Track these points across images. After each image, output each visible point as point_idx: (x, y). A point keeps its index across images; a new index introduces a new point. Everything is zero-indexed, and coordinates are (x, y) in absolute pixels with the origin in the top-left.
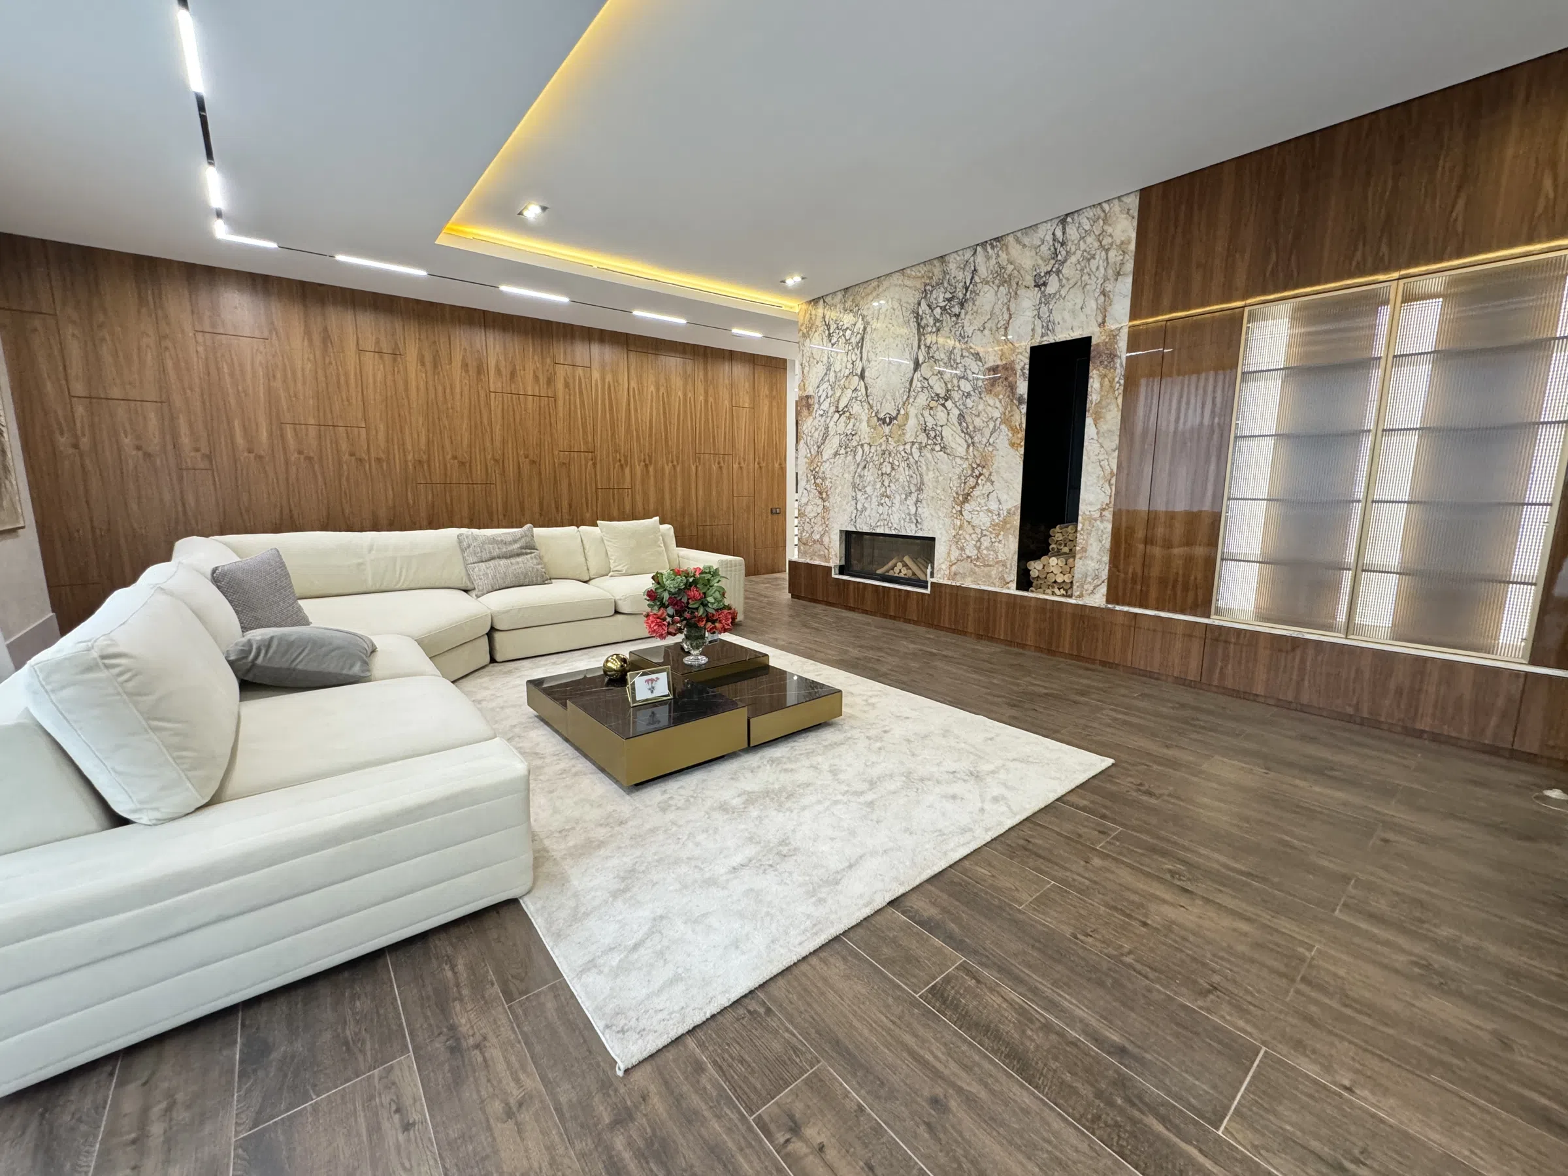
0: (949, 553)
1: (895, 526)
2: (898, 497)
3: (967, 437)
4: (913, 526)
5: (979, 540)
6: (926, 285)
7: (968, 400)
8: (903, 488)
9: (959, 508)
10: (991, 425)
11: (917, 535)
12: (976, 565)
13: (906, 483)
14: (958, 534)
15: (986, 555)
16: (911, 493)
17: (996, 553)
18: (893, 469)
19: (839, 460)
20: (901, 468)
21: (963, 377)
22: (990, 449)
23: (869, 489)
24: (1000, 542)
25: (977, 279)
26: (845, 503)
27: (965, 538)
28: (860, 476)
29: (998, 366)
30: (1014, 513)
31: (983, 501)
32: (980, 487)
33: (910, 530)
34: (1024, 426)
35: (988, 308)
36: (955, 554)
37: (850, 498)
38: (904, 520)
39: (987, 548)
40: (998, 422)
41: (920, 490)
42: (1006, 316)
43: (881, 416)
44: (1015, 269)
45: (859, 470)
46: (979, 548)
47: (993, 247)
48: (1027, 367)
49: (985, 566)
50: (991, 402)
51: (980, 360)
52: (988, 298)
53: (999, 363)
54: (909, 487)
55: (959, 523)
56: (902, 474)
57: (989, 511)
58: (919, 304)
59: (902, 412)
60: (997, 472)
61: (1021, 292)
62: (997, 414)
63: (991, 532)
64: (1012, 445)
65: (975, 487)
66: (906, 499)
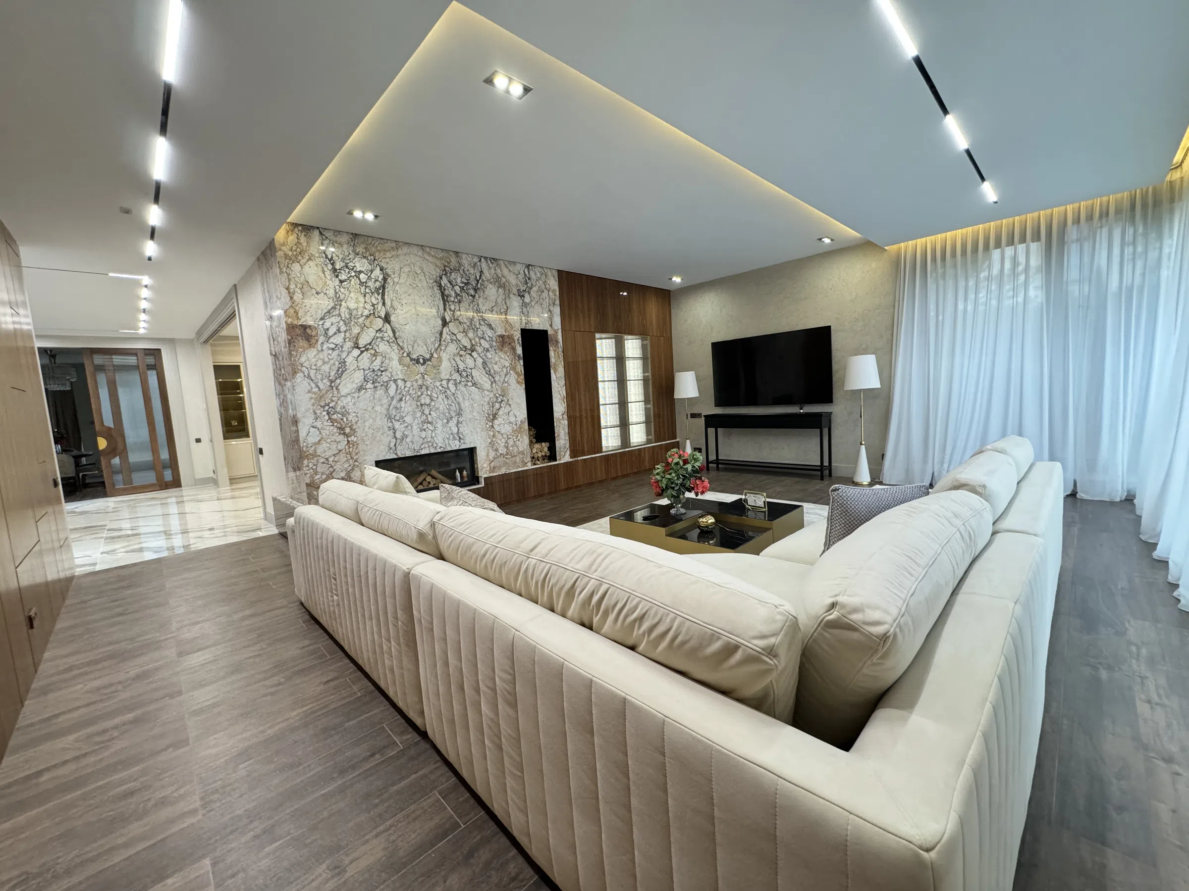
0: (488, 456)
1: (440, 445)
2: (440, 423)
3: (490, 377)
4: (457, 442)
5: (506, 442)
6: (445, 266)
7: (488, 353)
8: (444, 414)
9: (491, 424)
10: (505, 370)
11: (461, 448)
12: (506, 458)
13: (447, 411)
14: (492, 441)
15: (513, 450)
16: (451, 418)
17: (518, 447)
18: (432, 400)
19: (367, 395)
20: (440, 399)
21: (483, 338)
22: (506, 385)
23: (408, 419)
24: (519, 440)
25: (483, 277)
26: (379, 434)
27: (497, 442)
28: (396, 408)
29: (504, 335)
30: (525, 422)
31: (506, 418)
32: (503, 409)
33: (455, 445)
34: (523, 372)
35: (493, 298)
36: (492, 454)
37: (386, 429)
38: (448, 439)
39: (512, 446)
40: (508, 369)
41: (459, 414)
42: (505, 308)
43: (415, 356)
44: (506, 281)
45: (394, 402)
46: (508, 446)
47: (491, 262)
48: (520, 339)
49: (512, 457)
50: (503, 357)
51: (493, 329)
52: (492, 291)
53: (504, 333)
54: (449, 413)
55: (492, 434)
56: (441, 404)
57: (510, 423)
58: (441, 278)
59: (435, 355)
60: (512, 399)
61: (511, 296)
62: (507, 364)
63: (513, 436)
64: (518, 383)
65: (499, 409)
66: (448, 422)
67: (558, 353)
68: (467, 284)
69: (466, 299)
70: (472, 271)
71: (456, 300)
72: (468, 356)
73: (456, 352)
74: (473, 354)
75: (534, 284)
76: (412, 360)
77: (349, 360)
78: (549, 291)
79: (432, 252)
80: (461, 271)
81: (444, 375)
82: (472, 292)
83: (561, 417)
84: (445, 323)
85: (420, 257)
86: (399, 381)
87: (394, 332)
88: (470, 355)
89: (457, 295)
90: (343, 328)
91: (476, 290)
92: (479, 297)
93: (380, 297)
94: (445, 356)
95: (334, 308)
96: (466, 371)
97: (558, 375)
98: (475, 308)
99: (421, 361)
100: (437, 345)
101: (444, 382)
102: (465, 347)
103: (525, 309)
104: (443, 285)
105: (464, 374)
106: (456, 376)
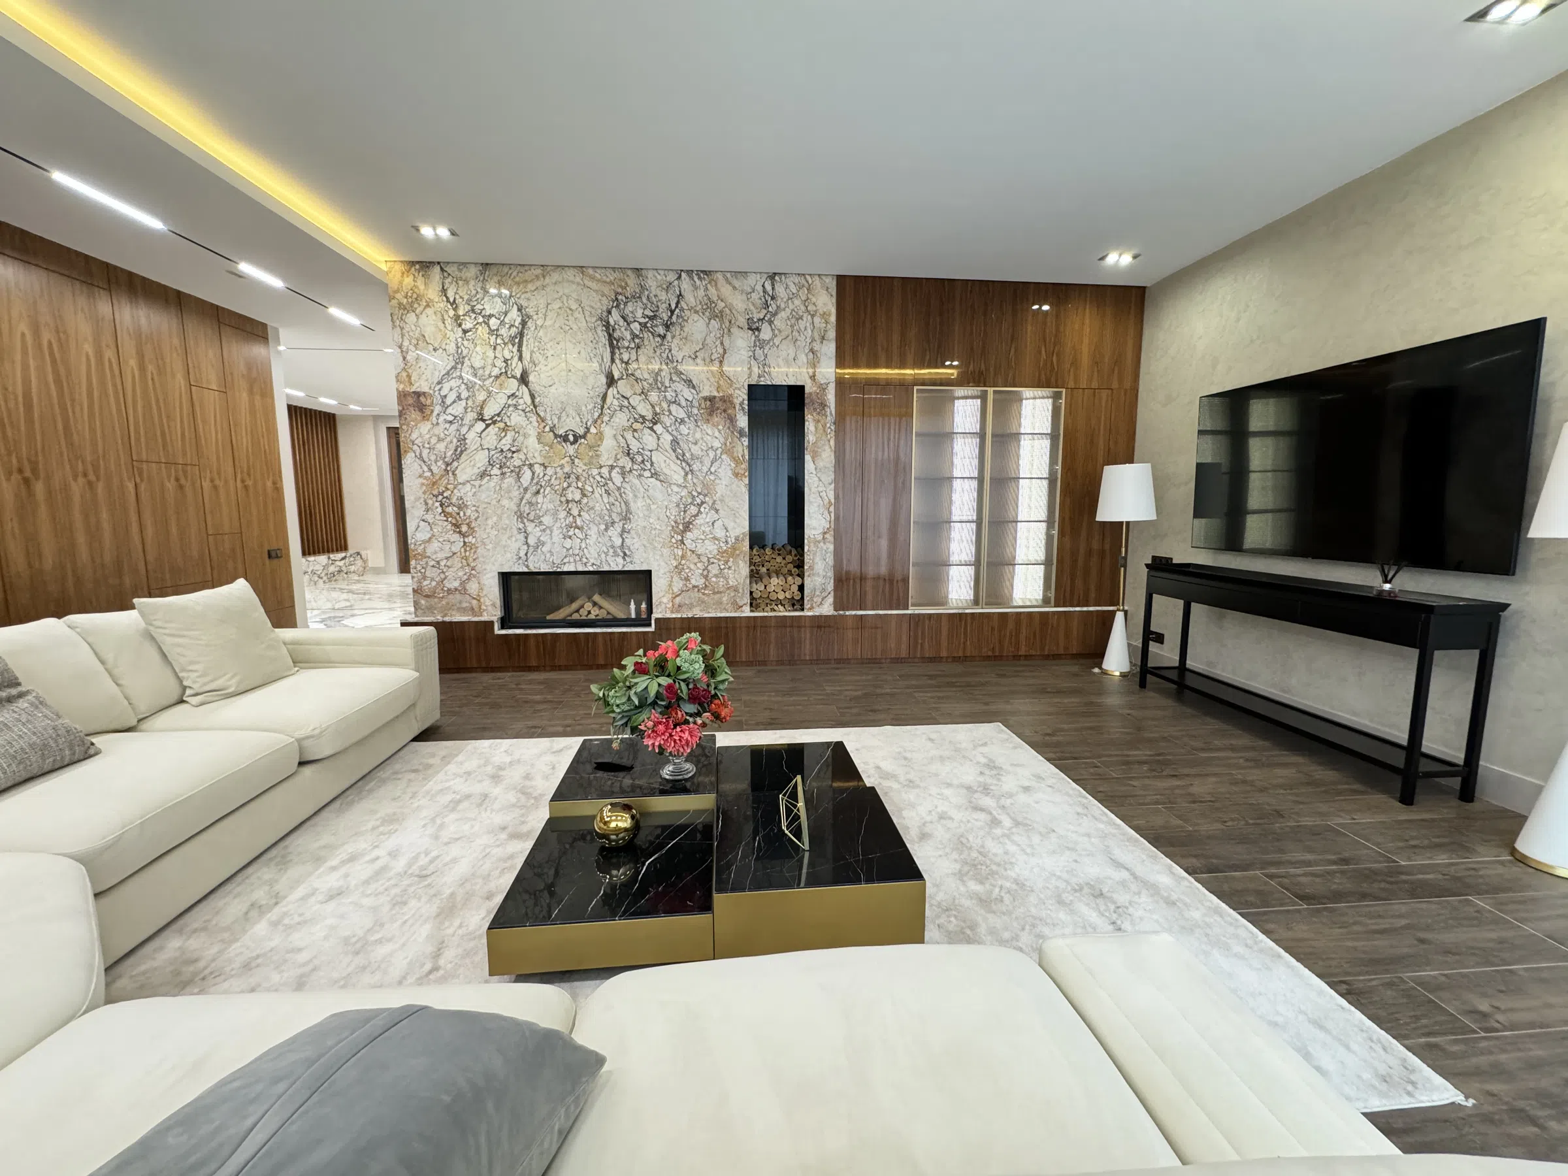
0: (670, 585)
1: (592, 561)
2: (594, 529)
3: (684, 464)
4: (620, 560)
5: (706, 568)
6: (617, 294)
7: (682, 426)
8: (601, 517)
9: (680, 538)
10: (711, 454)
11: (626, 569)
12: (704, 594)
13: (606, 512)
14: (680, 564)
15: (717, 583)
16: (613, 523)
17: (726, 579)
18: (584, 495)
19: (491, 484)
20: (597, 495)
21: (674, 402)
22: (712, 477)
23: (547, 520)
24: (729, 568)
25: (683, 304)
26: (505, 537)
27: (688, 568)
28: (530, 503)
29: (715, 397)
30: (743, 540)
31: (707, 530)
32: (704, 516)
33: (616, 564)
34: (747, 457)
35: (699, 337)
36: (678, 585)
37: (515, 532)
38: (606, 554)
39: (716, 576)
40: (719, 452)
41: (626, 518)
42: (721, 351)
43: (561, 432)
44: (726, 306)
45: (528, 496)
46: (707, 576)
47: (700, 278)
48: (746, 402)
49: (714, 593)
50: (710, 432)
51: (694, 387)
52: (697, 326)
53: (716, 394)
54: (610, 516)
55: (680, 553)
56: (599, 501)
57: (715, 538)
58: (609, 312)
59: (593, 430)
60: (722, 501)
61: (734, 330)
62: (717, 444)
63: (719, 560)
64: (736, 475)
65: (697, 515)
66: (606, 529)
67: (824, 426)
68: (651, 318)
69: (650, 342)
70: (663, 296)
71: (633, 345)
72: (647, 431)
73: (626, 424)
74: (655, 428)
75: (783, 306)
76: (556, 436)
77: (471, 436)
78: (813, 316)
79: (597, 275)
80: (645, 300)
81: (606, 459)
82: (661, 330)
83: (820, 537)
84: (611, 381)
85: (578, 284)
86: (536, 466)
87: (533, 397)
88: (651, 429)
89: (634, 336)
90: (465, 394)
91: (667, 327)
92: (673, 337)
93: (515, 349)
94: (608, 431)
95: (454, 368)
96: (642, 455)
97: (821, 464)
98: (665, 356)
99: (571, 438)
100: (596, 415)
101: (605, 471)
102: (643, 417)
103: (759, 352)
104: (612, 322)
105: (639, 459)
106: (625, 462)
